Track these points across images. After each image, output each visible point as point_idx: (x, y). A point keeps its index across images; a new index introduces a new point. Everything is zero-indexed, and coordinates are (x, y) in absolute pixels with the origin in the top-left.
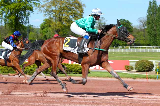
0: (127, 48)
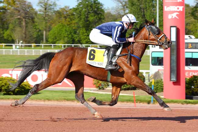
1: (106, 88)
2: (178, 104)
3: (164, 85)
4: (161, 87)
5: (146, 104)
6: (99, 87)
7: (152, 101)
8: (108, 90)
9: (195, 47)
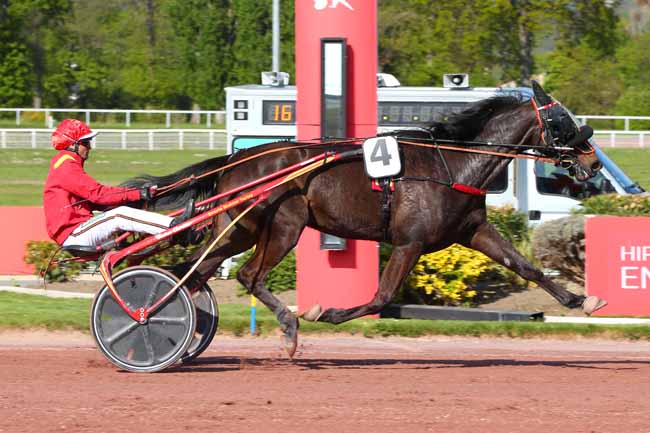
0: (35, 121)
1: (78, 274)
2: (352, 337)
3: (298, 265)
4: (287, 270)
5: (228, 338)
6: (49, 273)
7: (253, 325)
8: (85, 283)
9: (396, 120)
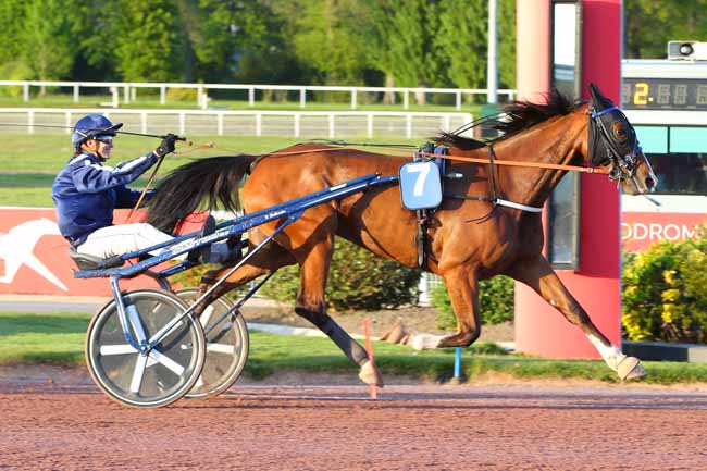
0: (184, 99)
